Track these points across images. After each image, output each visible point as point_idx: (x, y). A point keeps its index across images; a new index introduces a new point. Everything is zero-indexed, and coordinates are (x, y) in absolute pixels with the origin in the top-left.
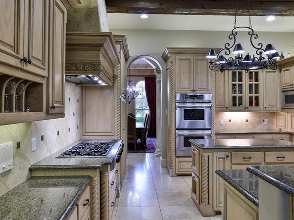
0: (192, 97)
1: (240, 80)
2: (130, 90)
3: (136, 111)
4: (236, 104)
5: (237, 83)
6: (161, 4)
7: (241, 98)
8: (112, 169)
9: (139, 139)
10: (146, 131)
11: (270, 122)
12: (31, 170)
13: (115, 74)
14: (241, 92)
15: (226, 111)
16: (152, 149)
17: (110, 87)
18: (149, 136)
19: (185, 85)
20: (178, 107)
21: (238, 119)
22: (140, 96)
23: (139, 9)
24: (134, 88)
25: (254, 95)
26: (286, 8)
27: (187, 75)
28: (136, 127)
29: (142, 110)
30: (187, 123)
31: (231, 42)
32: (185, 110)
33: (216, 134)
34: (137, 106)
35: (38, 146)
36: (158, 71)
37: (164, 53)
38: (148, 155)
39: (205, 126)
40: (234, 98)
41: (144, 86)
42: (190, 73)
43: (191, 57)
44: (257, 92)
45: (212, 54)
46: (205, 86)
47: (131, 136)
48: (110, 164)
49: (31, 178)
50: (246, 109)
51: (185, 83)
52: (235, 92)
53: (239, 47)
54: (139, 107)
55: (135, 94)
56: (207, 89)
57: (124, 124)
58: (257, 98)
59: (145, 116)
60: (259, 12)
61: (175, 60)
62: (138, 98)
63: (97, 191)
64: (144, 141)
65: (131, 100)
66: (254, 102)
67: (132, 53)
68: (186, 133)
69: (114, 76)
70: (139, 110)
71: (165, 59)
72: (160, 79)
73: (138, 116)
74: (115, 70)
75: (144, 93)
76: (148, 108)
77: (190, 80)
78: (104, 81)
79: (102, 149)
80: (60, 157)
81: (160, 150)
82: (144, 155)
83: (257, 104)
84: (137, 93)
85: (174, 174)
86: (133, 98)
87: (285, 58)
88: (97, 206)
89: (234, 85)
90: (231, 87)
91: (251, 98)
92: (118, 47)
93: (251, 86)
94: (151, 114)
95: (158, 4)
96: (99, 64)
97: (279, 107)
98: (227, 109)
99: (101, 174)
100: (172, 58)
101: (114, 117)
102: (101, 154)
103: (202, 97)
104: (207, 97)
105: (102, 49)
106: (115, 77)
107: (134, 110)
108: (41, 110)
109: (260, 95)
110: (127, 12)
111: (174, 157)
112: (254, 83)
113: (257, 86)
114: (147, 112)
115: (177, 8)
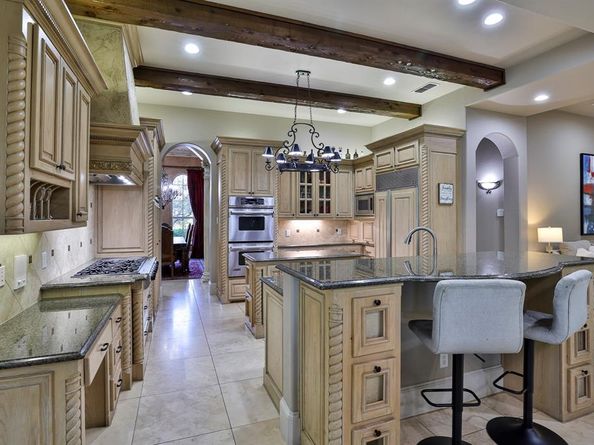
0: (249, 201)
1: (310, 181)
2: (164, 188)
3: (174, 220)
4: (305, 210)
5: (306, 184)
6: (209, 84)
7: (309, 203)
8: (146, 287)
9: (178, 262)
10: (188, 248)
11: (344, 232)
12: (42, 291)
13: (146, 169)
14: (310, 196)
15: (292, 219)
16: (197, 274)
17: (139, 188)
18: (193, 257)
19: (241, 186)
20: (232, 214)
21: (307, 229)
22: (179, 198)
23: (180, 86)
24: (171, 186)
25: (325, 199)
26: (352, 104)
27: (244, 173)
28: (175, 242)
29: (183, 218)
30: (245, 235)
31: (291, 140)
32: (240, 218)
33: (280, 248)
34: (175, 212)
35: (48, 262)
36: (207, 164)
37: (214, 143)
38: (191, 282)
39: (268, 237)
40: (302, 203)
41: (186, 182)
42: (246, 170)
43: (248, 150)
44: (328, 196)
45: (269, 152)
46: (266, 187)
47: (167, 256)
48: (144, 279)
49: (42, 300)
50: (316, 217)
51: (241, 184)
52: (303, 195)
53: (296, 148)
54: (177, 213)
55: (172, 194)
56: (268, 191)
57: (158, 237)
58: (328, 203)
59: (187, 228)
60: (326, 105)
61: (228, 152)
62: (176, 201)
63: (129, 311)
64: (185, 264)
65: (166, 204)
66: (325, 208)
67: (169, 140)
68: (244, 247)
69: (143, 172)
70: (178, 218)
71: (216, 150)
72: (208, 174)
73: (176, 227)
74: (146, 165)
75: (186, 193)
76: (192, 215)
77: (247, 179)
78: (131, 180)
79: (130, 266)
80: (76, 276)
81: (208, 274)
82: (187, 282)
83: (328, 211)
84: (176, 193)
85: (226, 300)
86: (170, 201)
87: (359, 156)
88: (129, 328)
89: (302, 187)
90: (298, 189)
91: (321, 203)
92: (150, 133)
93: (321, 188)
94: (197, 224)
95: (205, 83)
96: (129, 162)
97: (352, 214)
98: (294, 217)
99: (133, 292)
100: (224, 149)
101: (143, 227)
102: (132, 271)
103: (261, 201)
104: (269, 201)
105: (133, 144)
106: (145, 174)
107: (171, 218)
108: (67, 218)
109: (332, 199)
110: (163, 88)
111: (226, 279)
112: (325, 185)
113: (328, 188)
114: (191, 221)
115: (231, 91)
